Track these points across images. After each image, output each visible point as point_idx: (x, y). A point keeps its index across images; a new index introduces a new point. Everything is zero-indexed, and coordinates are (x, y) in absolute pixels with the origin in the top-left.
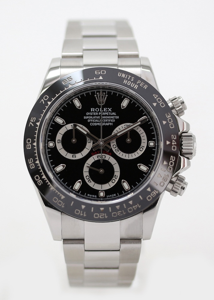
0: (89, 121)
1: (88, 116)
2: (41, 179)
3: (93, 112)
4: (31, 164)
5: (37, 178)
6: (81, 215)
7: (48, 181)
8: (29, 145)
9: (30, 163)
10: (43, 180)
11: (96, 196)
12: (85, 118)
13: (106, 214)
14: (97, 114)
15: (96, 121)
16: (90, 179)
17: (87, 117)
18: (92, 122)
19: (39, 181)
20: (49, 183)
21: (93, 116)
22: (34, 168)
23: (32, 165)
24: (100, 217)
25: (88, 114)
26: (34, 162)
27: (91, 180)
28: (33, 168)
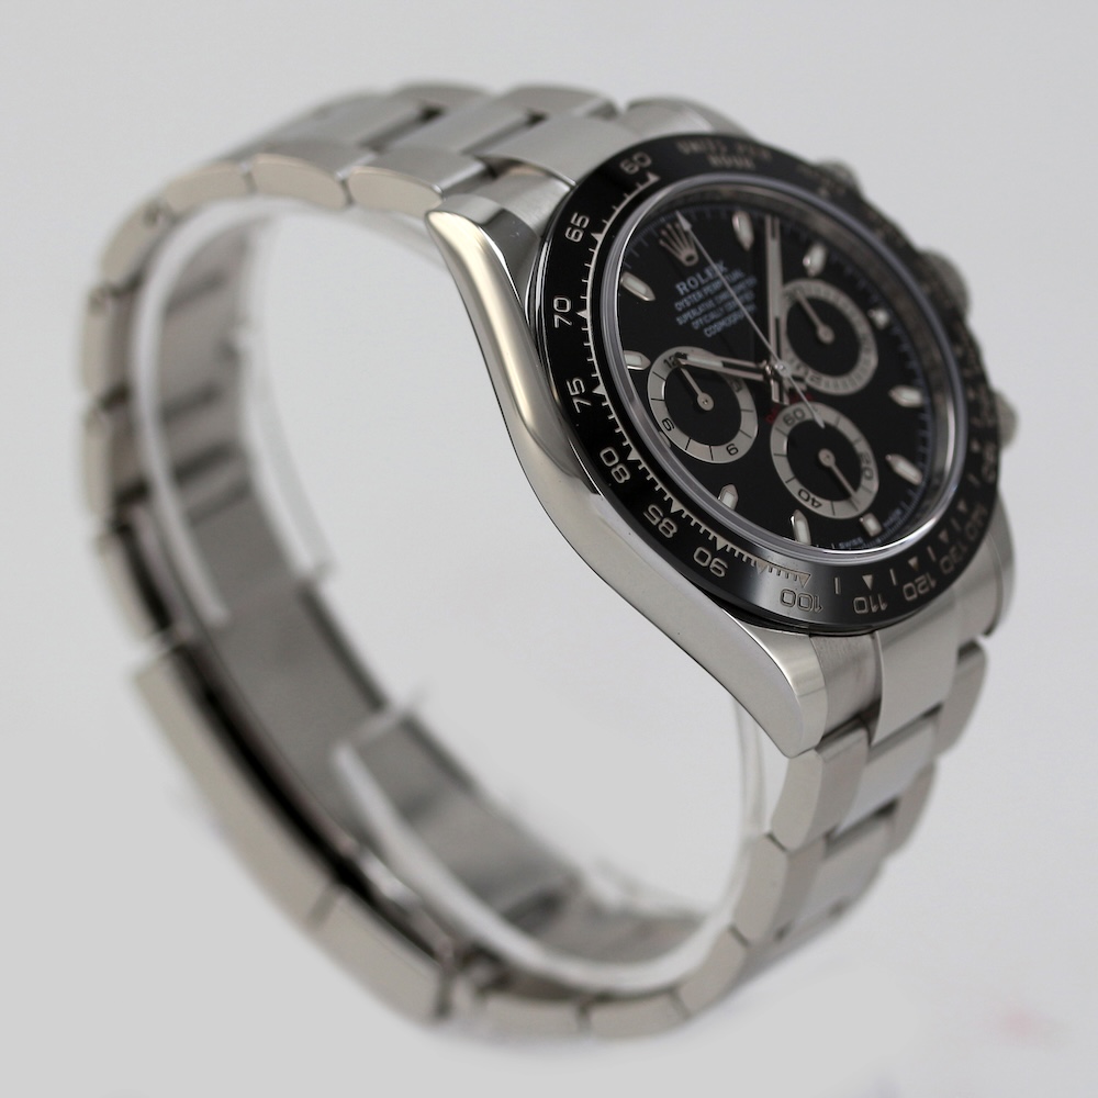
0: (696, 325)
1: (686, 310)
2: (716, 554)
3: (686, 295)
4: (661, 522)
5: (703, 557)
6: (874, 609)
7: (738, 550)
8: (617, 469)
9: (654, 523)
10: (723, 553)
11: (860, 540)
12: (680, 321)
13: (928, 575)
14: (700, 295)
15: (713, 316)
16: (812, 496)
17: (687, 316)
18: (706, 325)
19: (713, 565)
20: (746, 555)
21: (695, 305)
22: (675, 530)
23: (663, 524)
24: (921, 592)
25: (679, 305)
26: (667, 513)
27: (817, 499)
28: (674, 534)
